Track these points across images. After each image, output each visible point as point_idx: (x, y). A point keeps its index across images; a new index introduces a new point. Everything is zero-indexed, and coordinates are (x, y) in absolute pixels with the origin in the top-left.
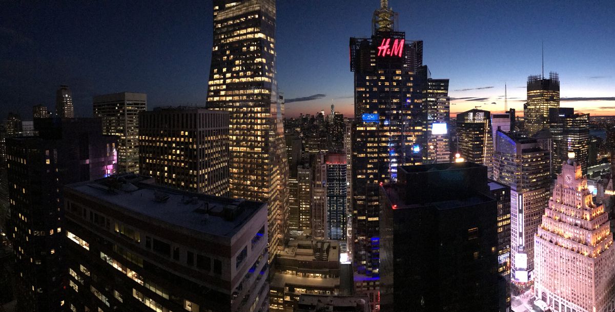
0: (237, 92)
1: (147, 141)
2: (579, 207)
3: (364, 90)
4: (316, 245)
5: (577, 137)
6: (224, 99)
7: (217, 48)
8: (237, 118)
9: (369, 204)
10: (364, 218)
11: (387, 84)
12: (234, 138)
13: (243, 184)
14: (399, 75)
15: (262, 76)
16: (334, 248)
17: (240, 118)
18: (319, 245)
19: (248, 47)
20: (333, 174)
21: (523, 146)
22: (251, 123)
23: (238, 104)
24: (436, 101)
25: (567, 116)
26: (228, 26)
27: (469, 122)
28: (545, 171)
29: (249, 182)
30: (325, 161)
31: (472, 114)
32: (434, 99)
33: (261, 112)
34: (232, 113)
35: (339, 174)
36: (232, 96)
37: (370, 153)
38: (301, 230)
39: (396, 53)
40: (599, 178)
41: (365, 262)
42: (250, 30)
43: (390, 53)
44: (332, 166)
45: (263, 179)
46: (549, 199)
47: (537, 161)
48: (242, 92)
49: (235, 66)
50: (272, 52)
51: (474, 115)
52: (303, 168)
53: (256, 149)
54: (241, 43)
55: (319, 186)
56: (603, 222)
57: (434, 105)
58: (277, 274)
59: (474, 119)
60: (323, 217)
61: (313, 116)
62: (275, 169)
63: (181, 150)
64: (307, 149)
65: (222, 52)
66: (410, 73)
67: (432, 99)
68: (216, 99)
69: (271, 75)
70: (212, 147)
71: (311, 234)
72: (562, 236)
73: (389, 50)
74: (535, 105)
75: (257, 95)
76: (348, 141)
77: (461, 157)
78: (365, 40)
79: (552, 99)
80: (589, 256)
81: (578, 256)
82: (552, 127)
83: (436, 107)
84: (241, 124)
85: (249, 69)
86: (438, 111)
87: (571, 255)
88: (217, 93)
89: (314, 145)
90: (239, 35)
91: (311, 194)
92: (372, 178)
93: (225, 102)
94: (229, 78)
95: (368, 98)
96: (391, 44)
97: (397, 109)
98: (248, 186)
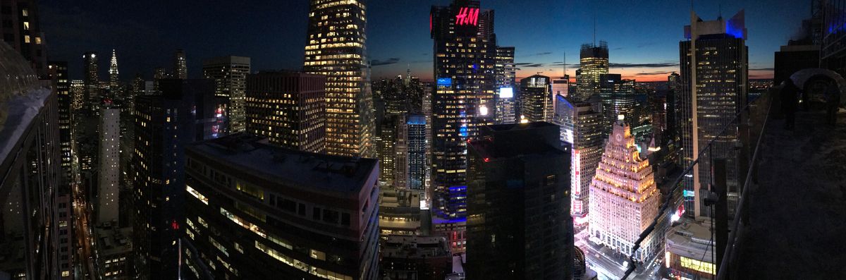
0: (331, 57)
1: (253, 102)
2: (628, 161)
3: (444, 55)
4: (400, 194)
5: (624, 101)
6: (319, 63)
7: (313, 14)
8: (331, 81)
9: (448, 159)
10: (443, 171)
11: (463, 51)
12: (329, 100)
13: (336, 142)
14: (473, 43)
15: (353, 42)
16: (415, 196)
17: (334, 82)
18: (402, 193)
19: (341, 13)
20: (413, 132)
21: (579, 109)
22: (343, 86)
23: (331, 68)
24: (503, 68)
25: (615, 82)
27: (531, 86)
28: (597, 131)
29: (341, 140)
30: (406, 122)
31: (534, 79)
32: (501, 65)
33: (353, 76)
34: (327, 76)
35: (419, 133)
36: (327, 60)
37: (449, 114)
38: (385, 181)
39: (471, 22)
40: (642, 138)
41: (443, 208)
43: (467, 22)
44: (413, 126)
45: (354, 137)
46: (601, 155)
47: (591, 121)
48: (335, 56)
49: (329, 31)
50: (363, 19)
51: (536, 81)
52: (387, 127)
53: (348, 110)
54: (335, 9)
55: (401, 143)
56: (647, 173)
57: (501, 71)
59: (536, 84)
60: (405, 170)
62: (364, 128)
63: (284, 112)
64: (388, 111)
65: (318, 18)
66: (484, 41)
67: (499, 65)
68: (312, 63)
69: (362, 41)
70: (311, 109)
71: (393, 184)
72: (613, 185)
73: (466, 19)
74: (588, 71)
75: (350, 59)
76: (427, 104)
77: (525, 119)
78: (445, 8)
79: (602, 66)
80: (637, 202)
81: (627, 201)
82: (602, 91)
83: (503, 72)
84: (334, 87)
85: (341, 35)
86: (505, 76)
87: (621, 201)
88: (313, 58)
89: (395, 106)
91: (394, 150)
92: (450, 137)
93: (321, 66)
94: (324, 43)
96: (468, 14)
97: (472, 74)
98: (341, 143)
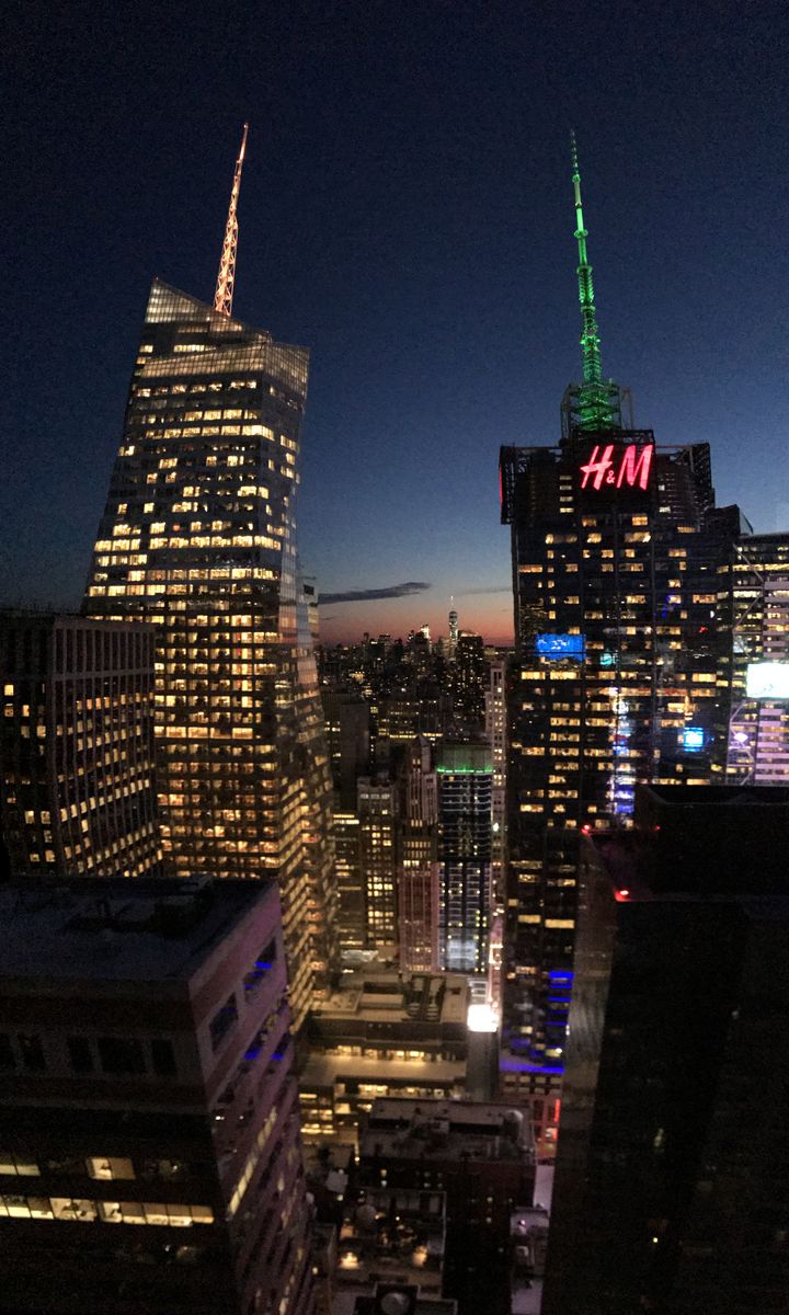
0: (180, 573)
3: (540, 570)
4: (411, 984)
6: (140, 590)
7: (131, 451)
8: (178, 644)
9: (550, 883)
10: (538, 920)
11: (608, 554)
12: (171, 700)
13: (202, 838)
14: (641, 529)
15: (253, 534)
16: (456, 991)
17: (190, 646)
19: (222, 457)
20: (454, 799)
22: (222, 659)
23: (182, 606)
24: (761, 600)
26: (170, 397)
29: (219, 831)
30: (433, 765)
32: (753, 594)
33: (252, 629)
34: (163, 629)
35: (473, 800)
36: (166, 582)
37: (558, 745)
38: (373, 948)
39: (631, 480)
42: (230, 414)
43: (616, 481)
44: (452, 779)
45: (260, 817)
48: (194, 573)
49: (181, 499)
50: (290, 474)
52: (373, 784)
53: (236, 731)
54: (204, 444)
57: (754, 611)
58: (314, 1056)
60: (429, 913)
61: (400, 640)
62: (291, 790)
64: (383, 732)
65: (147, 461)
67: (747, 594)
68: (115, 590)
69: (281, 531)
70: (98, 731)
71: (397, 957)
73: (611, 473)
75: (240, 582)
76: (496, 708)
78: (543, 451)
83: (759, 616)
84: (190, 662)
85: (218, 512)
86: (766, 628)
88: (118, 575)
89: (404, 718)
90: (201, 423)
91: (395, 854)
92: (559, 814)
93: (145, 598)
94: (159, 535)
95: (553, 592)
96: (617, 459)
97: (639, 623)
98: (216, 840)
